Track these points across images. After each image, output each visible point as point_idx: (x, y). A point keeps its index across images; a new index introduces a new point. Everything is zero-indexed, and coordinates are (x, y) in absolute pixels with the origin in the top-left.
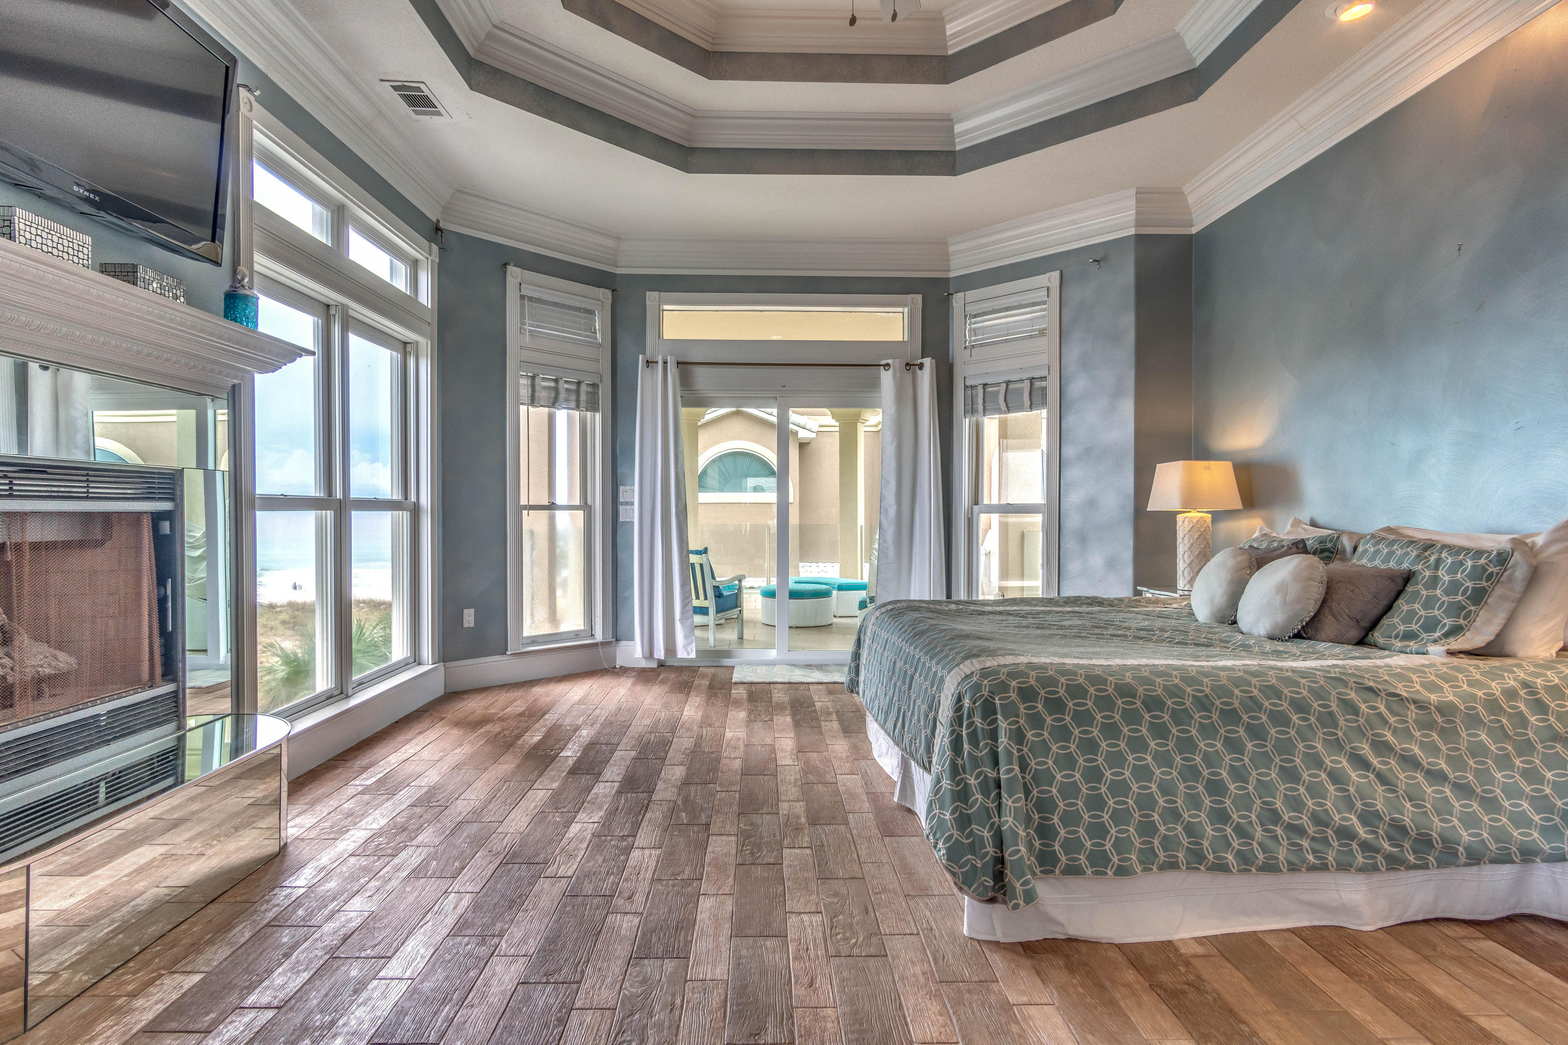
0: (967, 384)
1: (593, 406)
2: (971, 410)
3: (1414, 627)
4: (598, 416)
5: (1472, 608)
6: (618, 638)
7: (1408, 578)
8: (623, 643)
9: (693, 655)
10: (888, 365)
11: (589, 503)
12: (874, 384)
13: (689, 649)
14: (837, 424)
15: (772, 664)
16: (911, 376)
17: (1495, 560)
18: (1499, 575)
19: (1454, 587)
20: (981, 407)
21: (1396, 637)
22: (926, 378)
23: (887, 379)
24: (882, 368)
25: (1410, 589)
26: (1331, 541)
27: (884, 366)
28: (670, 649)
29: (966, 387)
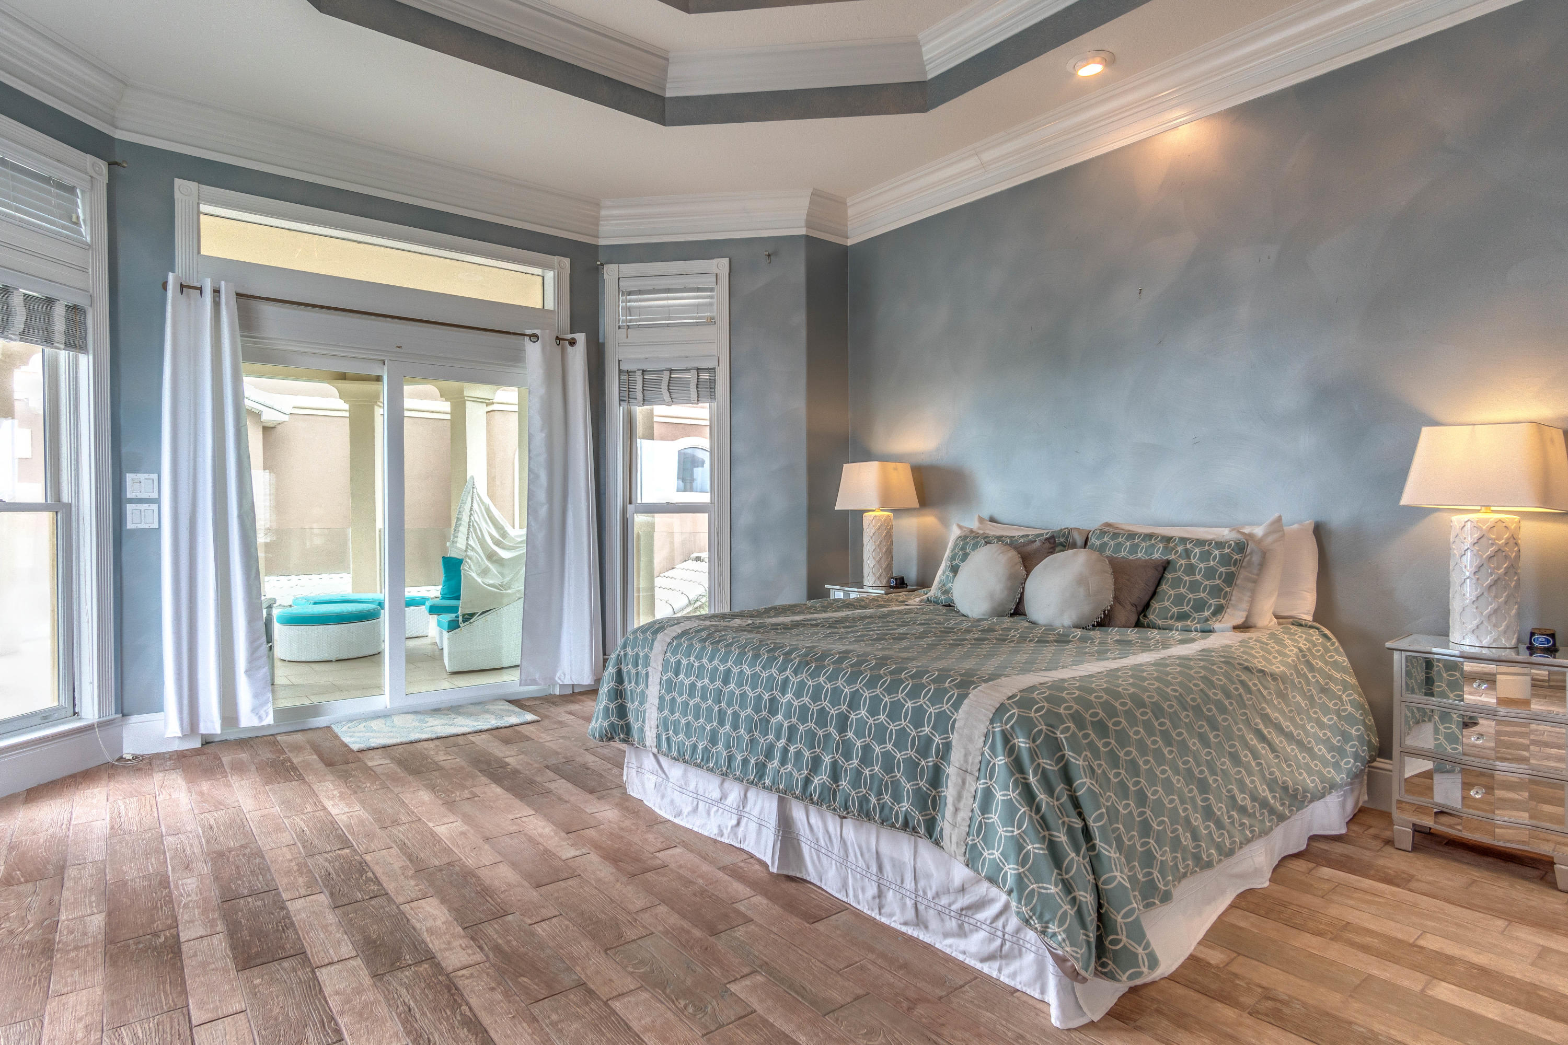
0: (623, 367)
1: (75, 342)
2: (627, 397)
3: (1186, 609)
4: (85, 362)
5: (1228, 589)
6: (125, 712)
7: (1165, 566)
8: (134, 719)
9: (269, 720)
10: (536, 336)
11: (65, 498)
12: (517, 358)
13: (262, 712)
14: (346, 407)
15: (385, 715)
16: (560, 352)
17: (1236, 549)
18: (1242, 560)
19: (1210, 573)
20: (639, 395)
21: (1172, 618)
22: (577, 357)
23: (534, 352)
24: (527, 338)
25: (1169, 575)
26: (1063, 536)
27: (530, 336)
28: (229, 714)
29: (620, 371)
